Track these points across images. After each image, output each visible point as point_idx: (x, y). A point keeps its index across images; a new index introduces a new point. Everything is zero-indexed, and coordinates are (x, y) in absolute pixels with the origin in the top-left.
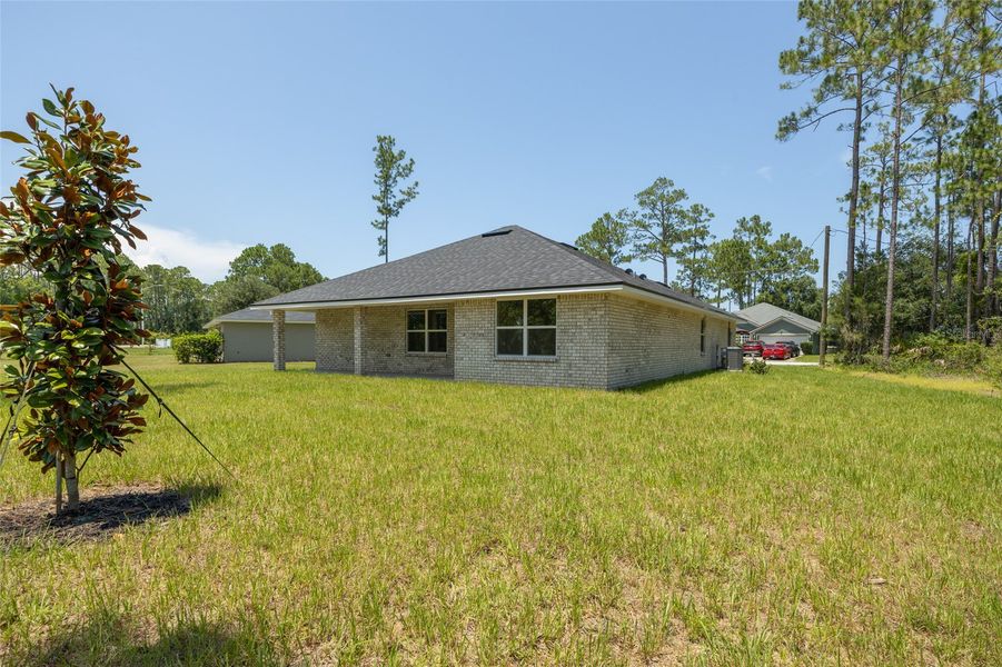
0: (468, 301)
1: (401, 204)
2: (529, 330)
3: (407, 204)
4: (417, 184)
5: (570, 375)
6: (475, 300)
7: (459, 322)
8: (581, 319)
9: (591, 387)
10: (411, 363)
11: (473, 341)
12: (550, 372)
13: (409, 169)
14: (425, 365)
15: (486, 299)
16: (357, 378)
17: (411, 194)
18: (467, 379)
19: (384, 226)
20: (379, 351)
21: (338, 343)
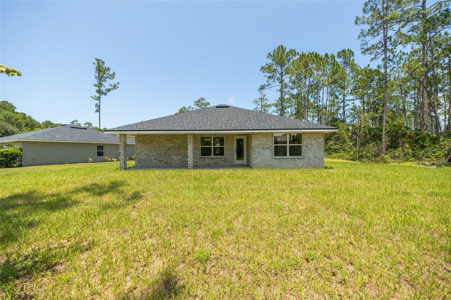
0: (260, 133)
1: (109, 90)
2: (290, 146)
3: (112, 91)
4: (118, 83)
5: (309, 163)
6: (264, 133)
7: (255, 142)
8: (313, 142)
9: (318, 168)
10: (204, 161)
11: (261, 151)
12: (301, 163)
13: (113, 76)
14: (212, 162)
15: (269, 133)
16: (191, 171)
17: (115, 87)
18: (260, 167)
19: (99, 99)
20: (183, 156)
21: (153, 153)
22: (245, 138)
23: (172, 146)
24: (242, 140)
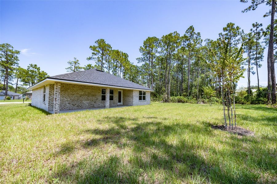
2: (143, 96)
7: (134, 94)
10: (103, 104)
11: (136, 98)
18: (135, 105)
20: (90, 101)
21: (67, 99)
22: (122, 91)
23: (84, 94)
24: (121, 92)
